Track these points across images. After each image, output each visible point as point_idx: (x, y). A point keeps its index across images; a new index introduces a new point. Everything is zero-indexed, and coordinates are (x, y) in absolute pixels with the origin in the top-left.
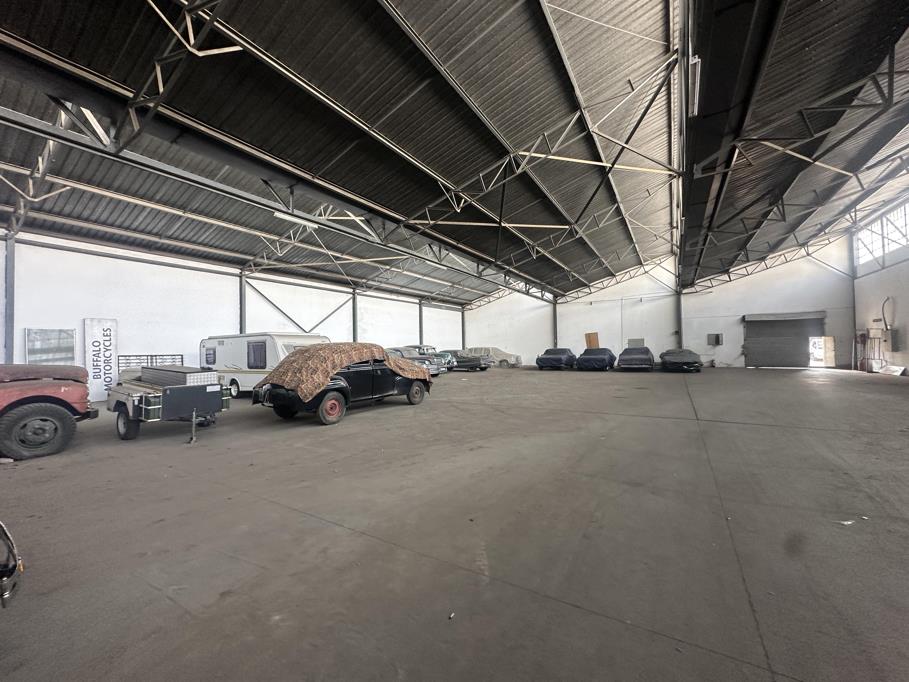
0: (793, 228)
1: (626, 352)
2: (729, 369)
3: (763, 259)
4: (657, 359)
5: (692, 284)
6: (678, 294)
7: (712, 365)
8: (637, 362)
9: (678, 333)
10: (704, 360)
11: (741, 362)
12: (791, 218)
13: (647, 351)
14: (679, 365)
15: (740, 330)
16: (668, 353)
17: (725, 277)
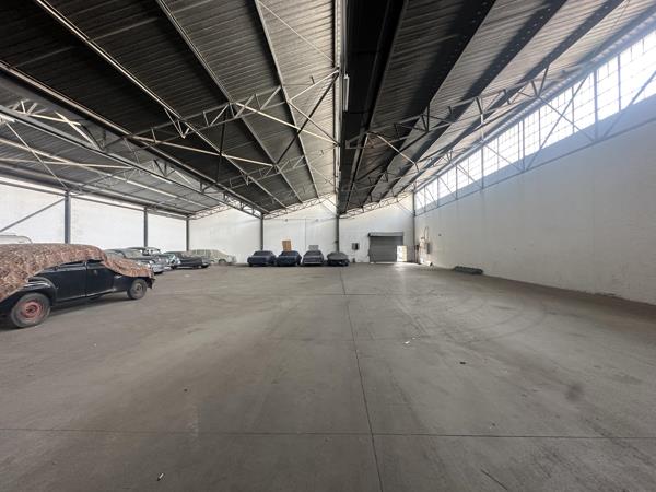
0: (391, 186)
1: (307, 253)
2: (362, 264)
3: (378, 202)
4: (325, 258)
5: (345, 213)
6: (338, 218)
7: (354, 261)
8: (314, 260)
9: (337, 242)
10: (350, 258)
11: (367, 260)
12: (391, 180)
13: (320, 253)
14: (336, 262)
15: (367, 241)
16: (332, 254)
17: (361, 210)
